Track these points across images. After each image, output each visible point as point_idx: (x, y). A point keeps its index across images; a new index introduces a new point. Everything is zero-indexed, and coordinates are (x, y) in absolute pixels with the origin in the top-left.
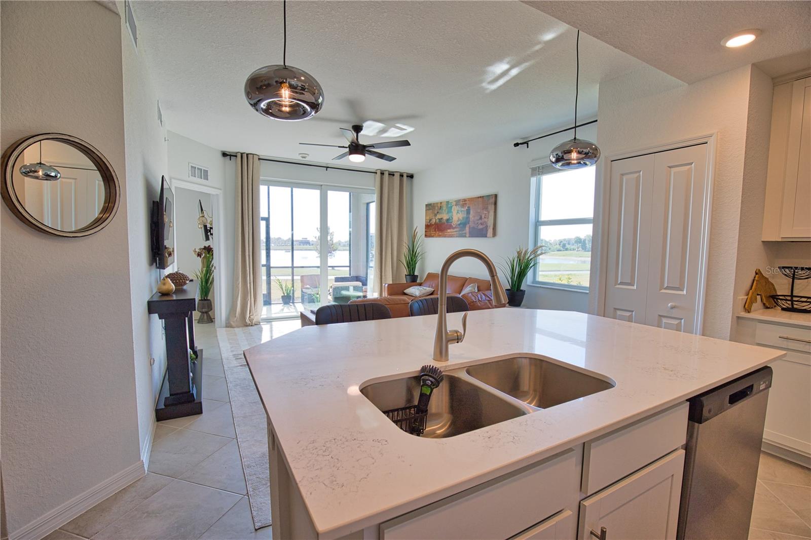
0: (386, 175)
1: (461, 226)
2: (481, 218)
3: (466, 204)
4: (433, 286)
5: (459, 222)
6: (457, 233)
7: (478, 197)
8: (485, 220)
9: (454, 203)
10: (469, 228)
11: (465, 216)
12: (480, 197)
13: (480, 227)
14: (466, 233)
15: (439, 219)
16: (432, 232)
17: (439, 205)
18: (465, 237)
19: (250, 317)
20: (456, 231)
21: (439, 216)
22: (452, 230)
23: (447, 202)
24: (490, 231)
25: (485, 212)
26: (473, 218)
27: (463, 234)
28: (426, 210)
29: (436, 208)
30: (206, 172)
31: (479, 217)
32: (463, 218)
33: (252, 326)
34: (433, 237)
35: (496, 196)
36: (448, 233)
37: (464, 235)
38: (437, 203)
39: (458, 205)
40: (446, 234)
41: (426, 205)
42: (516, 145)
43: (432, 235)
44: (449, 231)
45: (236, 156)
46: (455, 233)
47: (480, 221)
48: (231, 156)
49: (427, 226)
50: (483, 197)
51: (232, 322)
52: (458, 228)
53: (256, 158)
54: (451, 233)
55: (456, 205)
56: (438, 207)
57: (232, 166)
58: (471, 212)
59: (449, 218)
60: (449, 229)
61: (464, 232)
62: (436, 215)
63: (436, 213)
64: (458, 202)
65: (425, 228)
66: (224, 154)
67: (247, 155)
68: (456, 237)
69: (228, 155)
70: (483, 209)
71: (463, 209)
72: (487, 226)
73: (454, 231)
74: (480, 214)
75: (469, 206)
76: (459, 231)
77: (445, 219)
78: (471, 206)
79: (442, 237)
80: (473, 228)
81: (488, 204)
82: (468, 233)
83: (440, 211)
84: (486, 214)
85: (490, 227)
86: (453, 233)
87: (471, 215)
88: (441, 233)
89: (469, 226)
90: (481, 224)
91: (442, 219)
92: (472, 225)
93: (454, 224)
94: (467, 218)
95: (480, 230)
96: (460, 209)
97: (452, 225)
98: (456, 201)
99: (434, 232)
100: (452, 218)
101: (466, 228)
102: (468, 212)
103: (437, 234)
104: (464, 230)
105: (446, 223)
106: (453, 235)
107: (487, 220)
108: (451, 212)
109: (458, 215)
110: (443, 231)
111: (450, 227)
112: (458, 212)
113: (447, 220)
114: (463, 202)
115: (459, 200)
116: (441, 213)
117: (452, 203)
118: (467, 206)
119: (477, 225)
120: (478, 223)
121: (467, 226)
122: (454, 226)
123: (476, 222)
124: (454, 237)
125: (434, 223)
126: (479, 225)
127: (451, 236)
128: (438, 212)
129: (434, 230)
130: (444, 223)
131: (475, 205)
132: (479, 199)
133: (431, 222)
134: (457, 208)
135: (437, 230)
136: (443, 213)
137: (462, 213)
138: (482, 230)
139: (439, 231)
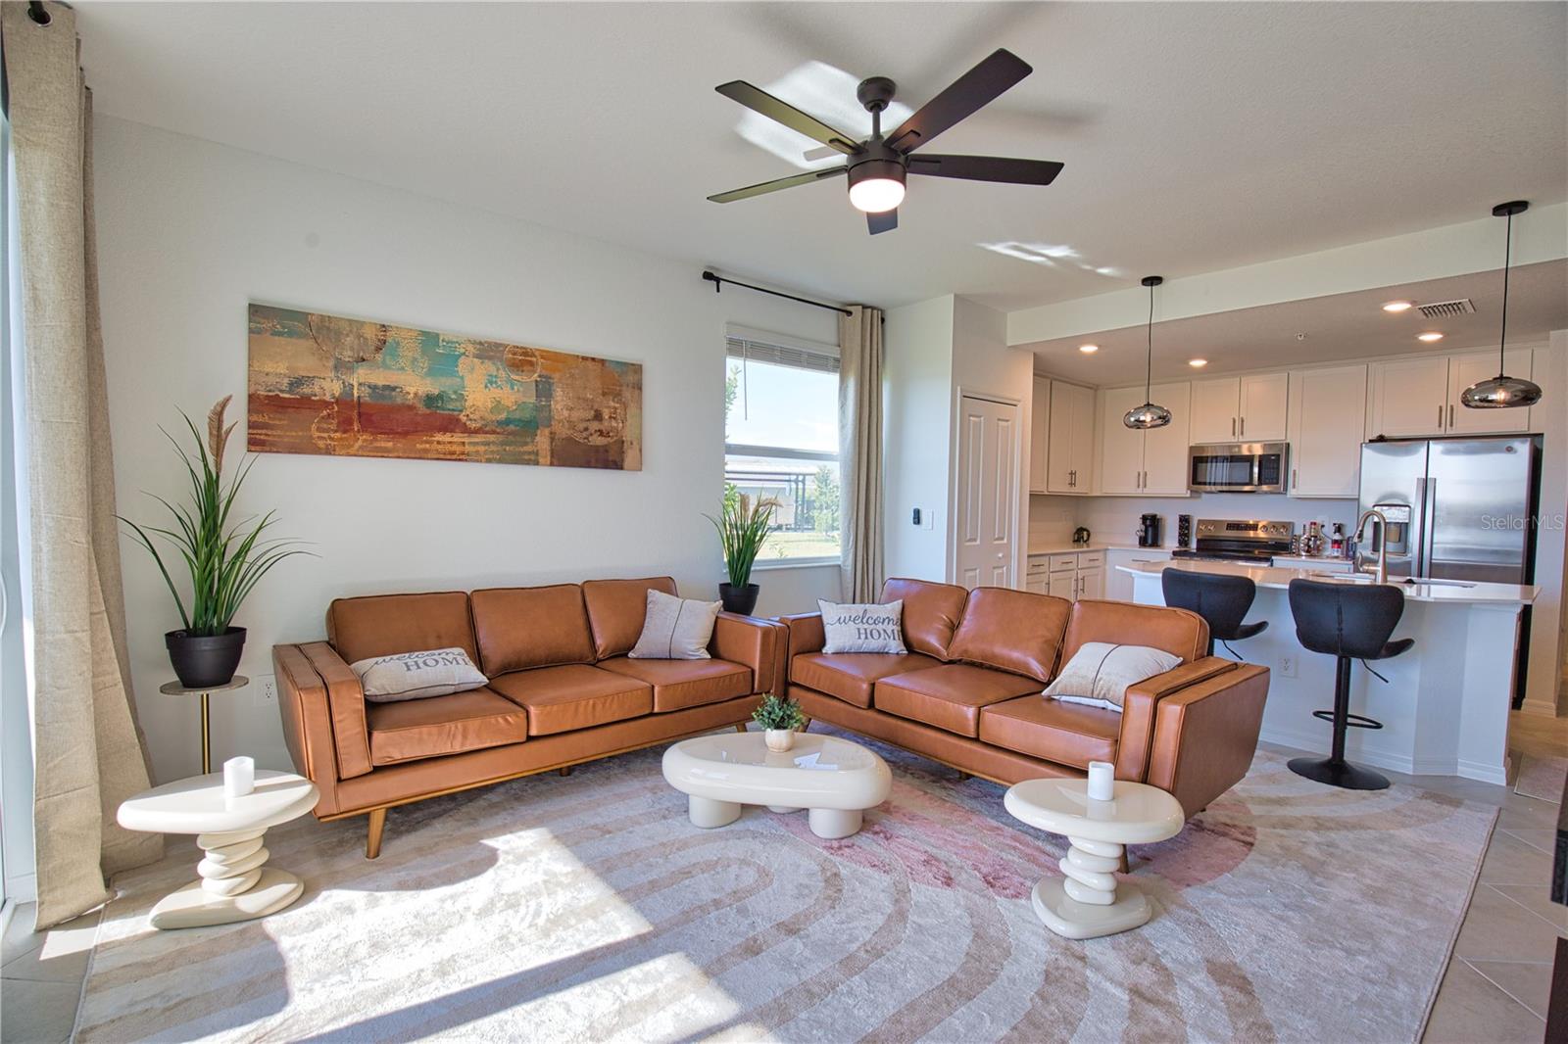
1: (512, 427)
2: (598, 417)
3: (531, 364)
5: (503, 416)
6: (493, 448)
7: (585, 359)
8: (614, 424)
9: (471, 348)
10: (552, 439)
11: (532, 400)
12: (593, 359)
13: (598, 441)
14: (537, 454)
15: (373, 387)
17: (370, 334)
18: (537, 463)
20: (488, 444)
21: (369, 376)
22: (458, 438)
23: (424, 333)
24: (631, 455)
25: (612, 404)
26: (566, 413)
27: (525, 453)
31: (593, 413)
32: (521, 406)
34: (328, 451)
35: (638, 369)
36: (435, 446)
37: (533, 457)
38: (357, 324)
39: (490, 358)
44: (439, 437)
46: (482, 448)
47: (595, 426)
50: (603, 362)
52: (494, 432)
54: (458, 449)
55: (478, 357)
56: (361, 336)
58: (558, 393)
59: (440, 397)
60: (444, 429)
62: (343, 367)
63: (347, 355)
64: (488, 351)
65: (252, 411)
68: (489, 461)
70: (604, 394)
71: (517, 378)
72: (623, 442)
73: (472, 440)
74: (595, 407)
75: (544, 373)
76: (503, 444)
77: (416, 394)
78: (556, 376)
79: (399, 457)
80: (569, 440)
81: (621, 386)
82: (549, 453)
83: (379, 357)
84: (616, 408)
85: (632, 443)
86: (467, 448)
87: (557, 402)
88: (390, 444)
89: (551, 433)
90: (601, 433)
91: (394, 389)
92: (563, 431)
93: (471, 416)
94: (538, 409)
95: (596, 449)
96: (502, 374)
97: (458, 420)
98: (481, 343)
99: (338, 435)
100: (462, 398)
101: (538, 438)
102: (544, 389)
103: (360, 443)
104: (526, 444)
105: (422, 409)
106: (468, 454)
107: (621, 425)
108: (454, 374)
109: (495, 393)
110: (405, 434)
111: (451, 424)
112: (491, 381)
113: (430, 400)
114: (515, 354)
115: (498, 345)
116: (386, 367)
117: (452, 342)
118: (535, 372)
119: (585, 434)
120: (586, 429)
121: (539, 432)
122: (473, 425)
123: (582, 426)
124: (477, 461)
125: (328, 398)
126: (591, 435)
127: (454, 457)
128: (364, 360)
129: (333, 427)
130: (411, 408)
131: (572, 376)
132: (590, 364)
133: (306, 390)
134: (490, 367)
135: (364, 429)
136: (403, 369)
137: (516, 387)
138: (606, 449)
139: (374, 434)
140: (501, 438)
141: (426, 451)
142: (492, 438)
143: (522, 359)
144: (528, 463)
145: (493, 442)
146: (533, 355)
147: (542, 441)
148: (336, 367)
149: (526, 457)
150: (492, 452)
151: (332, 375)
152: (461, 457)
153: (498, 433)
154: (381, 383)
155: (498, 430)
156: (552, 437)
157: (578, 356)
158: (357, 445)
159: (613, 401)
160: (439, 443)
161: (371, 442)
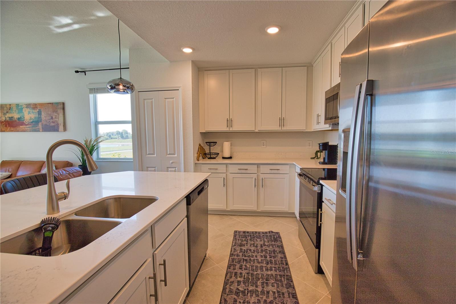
1: (34, 123)
2: (52, 118)
3: (37, 107)
5: (32, 121)
6: (30, 128)
7: (48, 103)
8: (56, 119)
9: (25, 106)
10: (42, 125)
11: (37, 116)
12: (50, 103)
13: (52, 124)
15: (9, 117)
17: (8, 106)
18: (39, 131)
20: (29, 127)
21: (8, 115)
22: (24, 126)
23: (17, 104)
24: (61, 128)
25: (55, 114)
26: (44, 118)
27: (37, 129)
29: (5, 108)
32: (35, 118)
35: (63, 103)
36: (20, 129)
37: (38, 130)
38: (6, 105)
39: (29, 107)
40: (18, 129)
42: (77, 72)
43: (3, 130)
44: (21, 127)
46: (28, 129)
47: (51, 120)
50: (52, 103)
52: (30, 125)
54: (24, 129)
55: (26, 108)
58: (43, 113)
59: (20, 118)
60: (22, 125)
61: (37, 128)
62: (5, 114)
63: (5, 112)
64: (28, 106)
68: (30, 131)
70: (53, 112)
71: (34, 111)
72: (58, 124)
73: (27, 127)
74: (51, 116)
75: (40, 109)
76: (32, 127)
77: (16, 118)
78: (42, 109)
79: (14, 132)
80: (46, 125)
81: (57, 109)
82: (42, 129)
83: (10, 111)
84: (56, 115)
85: (61, 124)
86: (26, 129)
87: (42, 116)
88: (13, 129)
89: (42, 123)
90: (53, 122)
91: (13, 117)
92: (44, 123)
93: (26, 121)
94: (39, 118)
95: (52, 126)
96: (31, 111)
97: (24, 123)
98: (27, 104)
99: (5, 128)
100: (24, 117)
101: (39, 125)
102: (40, 113)
104: (37, 127)
105: (18, 121)
106: (26, 130)
107: (58, 120)
108: (22, 113)
109: (30, 115)
110: (15, 127)
111: (23, 124)
112: (29, 113)
113: (19, 119)
114: (33, 105)
115: (30, 104)
116: (11, 113)
117: (22, 105)
118: (37, 109)
119: (49, 123)
120: (49, 122)
121: (39, 124)
122: (27, 123)
124: (28, 132)
125: (3, 121)
126: (51, 123)
127: (24, 131)
128: (8, 112)
129: (4, 126)
130: (16, 121)
131: (45, 108)
132: (49, 105)
134: (28, 110)
135: (9, 126)
136: (14, 113)
137: (34, 114)
138: (54, 126)
139: (10, 127)
140: (32, 126)
141: (19, 130)
142: (30, 126)
143: (34, 106)
144: (37, 131)
145: (30, 127)
146: (37, 105)
147: (40, 126)
148: (4, 114)
149: (37, 130)
150: (30, 129)
151: (3, 116)
152: (25, 131)
153: (31, 125)
154: (11, 116)
155: (31, 124)
157: (46, 103)
158: (8, 130)
159: (55, 113)
160: (21, 128)
161: (10, 129)
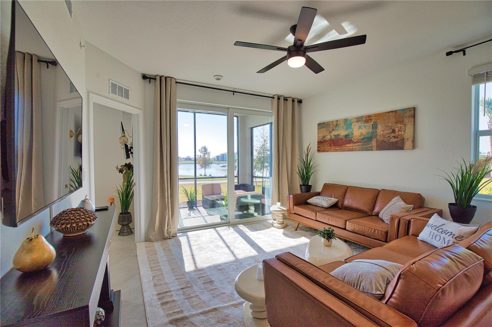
0: (282, 100)
1: (365, 140)
2: (394, 131)
3: (371, 119)
4: (336, 196)
5: (363, 137)
6: (360, 147)
7: (388, 112)
8: (400, 133)
9: (355, 120)
10: (377, 142)
11: (371, 130)
12: (392, 112)
13: (394, 140)
14: (372, 147)
15: (335, 135)
16: (326, 148)
17: (335, 123)
18: (372, 150)
19: (167, 230)
20: (358, 146)
21: (334, 133)
22: (352, 145)
23: (345, 119)
24: (408, 144)
25: (399, 126)
26: (382, 132)
27: (368, 147)
28: (318, 129)
29: (331, 126)
30: (127, 91)
31: (391, 130)
32: (368, 133)
33: (169, 239)
34: (328, 151)
35: (414, 109)
36: (347, 148)
37: (371, 148)
38: (332, 122)
39: (359, 121)
40: (343, 148)
41: (319, 124)
42: (449, 54)
43: (327, 150)
44: (348, 145)
45: (155, 79)
46: (357, 147)
47: (393, 135)
48: (150, 78)
49: (320, 143)
50: (396, 111)
51: (150, 236)
53: (173, 82)
54: (351, 148)
55: (357, 122)
56: (333, 124)
57: (152, 88)
58: (379, 126)
59: (348, 135)
60: (349, 143)
61: (370, 146)
62: (330, 132)
63: (331, 129)
64: (359, 119)
65: (318, 144)
66: (145, 77)
67: (166, 78)
68: (359, 150)
69: (148, 78)
70: (396, 123)
71: (366, 125)
72: (404, 139)
73: (355, 145)
74: (393, 128)
75: (375, 121)
76: (363, 145)
77: (343, 135)
78: (379, 121)
79: (339, 151)
80: (383, 141)
81: (404, 118)
82: (376, 146)
83: (336, 128)
84: (401, 127)
85: (408, 139)
86: (354, 147)
87: (379, 129)
88: (338, 148)
89: (377, 140)
90: (395, 137)
91: (338, 135)
92: (380, 139)
93: (355, 139)
94: (373, 133)
95: (393, 143)
96: (363, 125)
97: (352, 140)
98: (357, 118)
99: (329, 147)
100: (353, 134)
101: (373, 142)
102: (375, 127)
103: (333, 149)
104: (369, 144)
105: (344, 139)
106: (354, 149)
107: (403, 133)
108: (351, 128)
109: (361, 130)
110: (341, 145)
111: (351, 142)
112: (360, 128)
113: (346, 136)
114: (366, 118)
115: (361, 117)
116: (337, 130)
117: (351, 120)
118: (372, 122)
119: (388, 139)
120: (389, 137)
121: (373, 140)
122: (355, 141)
123: (387, 136)
124: (356, 151)
125: (328, 140)
126: (391, 138)
127: (351, 150)
128: (334, 130)
129: (329, 146)
130: (342, 139)
131: (384, 120)
132: (391, 114)
133: (325, 139)
134: (360, 124)
135: (333, 146)
136: (340, 130)
137: (366, 128)
138: (396, 143)
139: (335, 146)
140: (362, 143)
141: (345, 149)
142: (360, 144)
143: (368, 119)
144: (369, 150)
145: (360, 145)
146: (372, 117)
147: (374, 143)
149: (369, 148)
150: (360, 148)
151: (328, 134)
152: (353, 150)
153: (361, 142)
154: (336, 134)
155: (361, 141)
156: (377, 141)
157: (386, 112)
159: (400, 124)
160: (347, 147)
161: (335, 148)
